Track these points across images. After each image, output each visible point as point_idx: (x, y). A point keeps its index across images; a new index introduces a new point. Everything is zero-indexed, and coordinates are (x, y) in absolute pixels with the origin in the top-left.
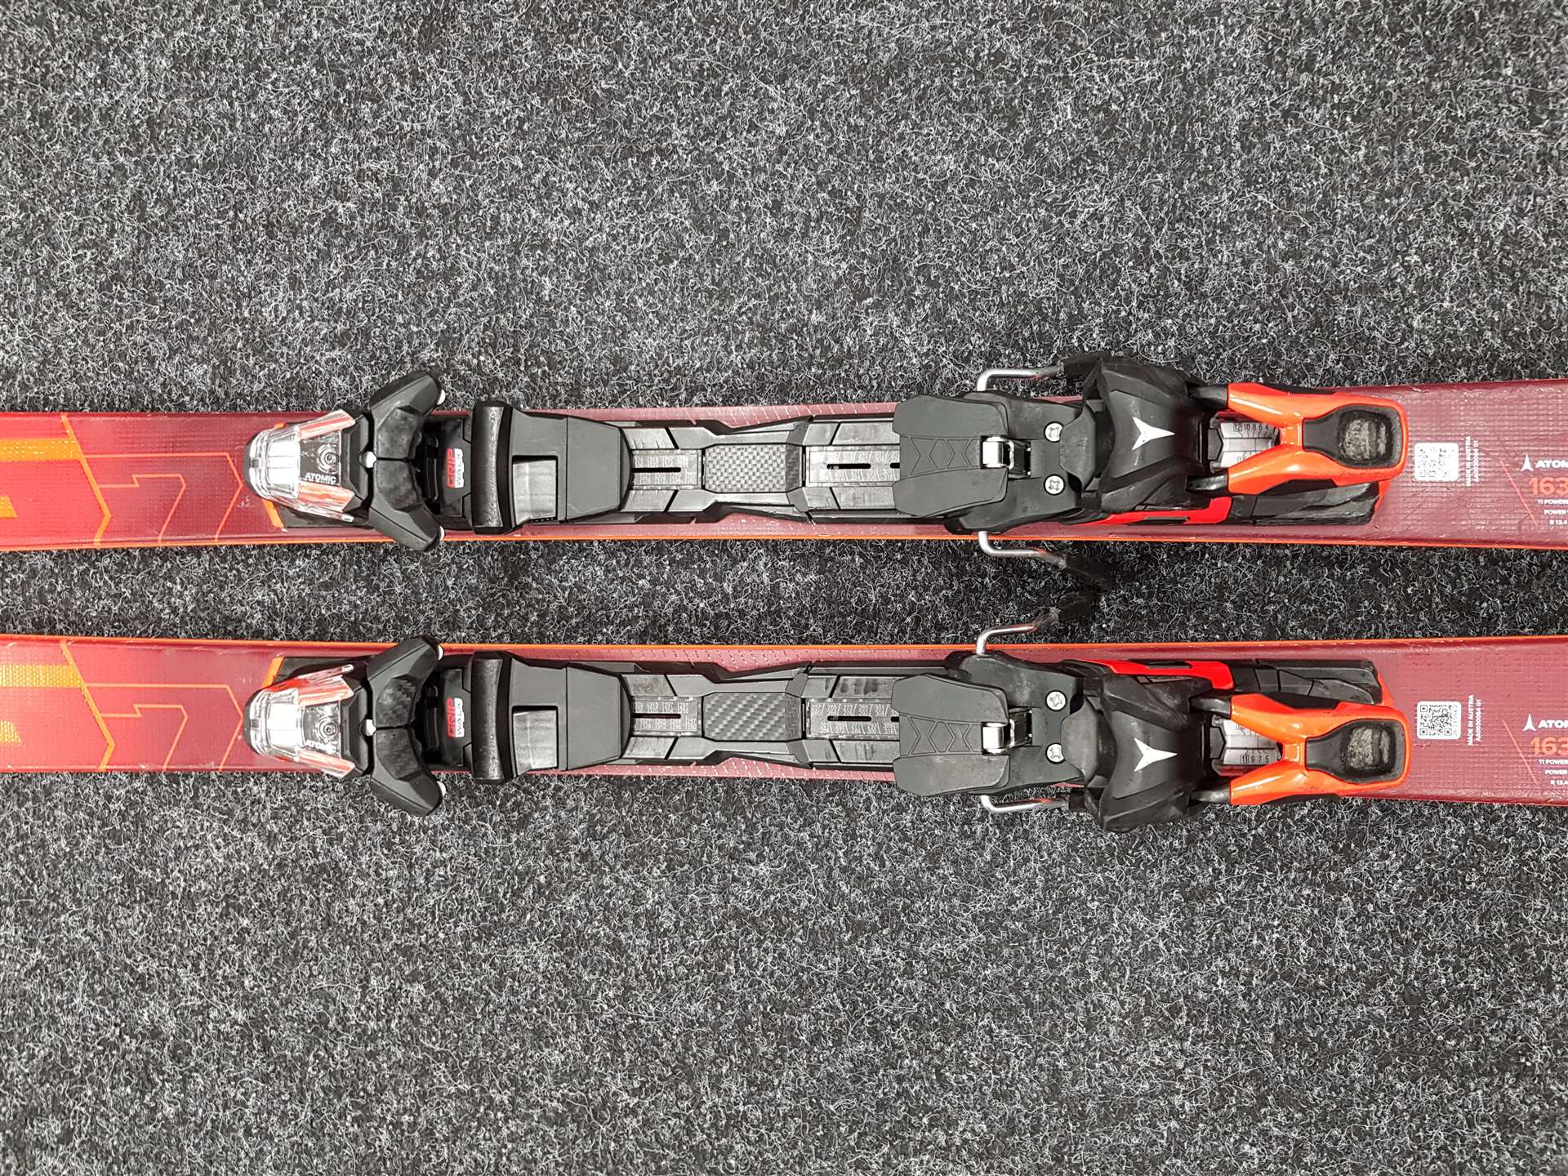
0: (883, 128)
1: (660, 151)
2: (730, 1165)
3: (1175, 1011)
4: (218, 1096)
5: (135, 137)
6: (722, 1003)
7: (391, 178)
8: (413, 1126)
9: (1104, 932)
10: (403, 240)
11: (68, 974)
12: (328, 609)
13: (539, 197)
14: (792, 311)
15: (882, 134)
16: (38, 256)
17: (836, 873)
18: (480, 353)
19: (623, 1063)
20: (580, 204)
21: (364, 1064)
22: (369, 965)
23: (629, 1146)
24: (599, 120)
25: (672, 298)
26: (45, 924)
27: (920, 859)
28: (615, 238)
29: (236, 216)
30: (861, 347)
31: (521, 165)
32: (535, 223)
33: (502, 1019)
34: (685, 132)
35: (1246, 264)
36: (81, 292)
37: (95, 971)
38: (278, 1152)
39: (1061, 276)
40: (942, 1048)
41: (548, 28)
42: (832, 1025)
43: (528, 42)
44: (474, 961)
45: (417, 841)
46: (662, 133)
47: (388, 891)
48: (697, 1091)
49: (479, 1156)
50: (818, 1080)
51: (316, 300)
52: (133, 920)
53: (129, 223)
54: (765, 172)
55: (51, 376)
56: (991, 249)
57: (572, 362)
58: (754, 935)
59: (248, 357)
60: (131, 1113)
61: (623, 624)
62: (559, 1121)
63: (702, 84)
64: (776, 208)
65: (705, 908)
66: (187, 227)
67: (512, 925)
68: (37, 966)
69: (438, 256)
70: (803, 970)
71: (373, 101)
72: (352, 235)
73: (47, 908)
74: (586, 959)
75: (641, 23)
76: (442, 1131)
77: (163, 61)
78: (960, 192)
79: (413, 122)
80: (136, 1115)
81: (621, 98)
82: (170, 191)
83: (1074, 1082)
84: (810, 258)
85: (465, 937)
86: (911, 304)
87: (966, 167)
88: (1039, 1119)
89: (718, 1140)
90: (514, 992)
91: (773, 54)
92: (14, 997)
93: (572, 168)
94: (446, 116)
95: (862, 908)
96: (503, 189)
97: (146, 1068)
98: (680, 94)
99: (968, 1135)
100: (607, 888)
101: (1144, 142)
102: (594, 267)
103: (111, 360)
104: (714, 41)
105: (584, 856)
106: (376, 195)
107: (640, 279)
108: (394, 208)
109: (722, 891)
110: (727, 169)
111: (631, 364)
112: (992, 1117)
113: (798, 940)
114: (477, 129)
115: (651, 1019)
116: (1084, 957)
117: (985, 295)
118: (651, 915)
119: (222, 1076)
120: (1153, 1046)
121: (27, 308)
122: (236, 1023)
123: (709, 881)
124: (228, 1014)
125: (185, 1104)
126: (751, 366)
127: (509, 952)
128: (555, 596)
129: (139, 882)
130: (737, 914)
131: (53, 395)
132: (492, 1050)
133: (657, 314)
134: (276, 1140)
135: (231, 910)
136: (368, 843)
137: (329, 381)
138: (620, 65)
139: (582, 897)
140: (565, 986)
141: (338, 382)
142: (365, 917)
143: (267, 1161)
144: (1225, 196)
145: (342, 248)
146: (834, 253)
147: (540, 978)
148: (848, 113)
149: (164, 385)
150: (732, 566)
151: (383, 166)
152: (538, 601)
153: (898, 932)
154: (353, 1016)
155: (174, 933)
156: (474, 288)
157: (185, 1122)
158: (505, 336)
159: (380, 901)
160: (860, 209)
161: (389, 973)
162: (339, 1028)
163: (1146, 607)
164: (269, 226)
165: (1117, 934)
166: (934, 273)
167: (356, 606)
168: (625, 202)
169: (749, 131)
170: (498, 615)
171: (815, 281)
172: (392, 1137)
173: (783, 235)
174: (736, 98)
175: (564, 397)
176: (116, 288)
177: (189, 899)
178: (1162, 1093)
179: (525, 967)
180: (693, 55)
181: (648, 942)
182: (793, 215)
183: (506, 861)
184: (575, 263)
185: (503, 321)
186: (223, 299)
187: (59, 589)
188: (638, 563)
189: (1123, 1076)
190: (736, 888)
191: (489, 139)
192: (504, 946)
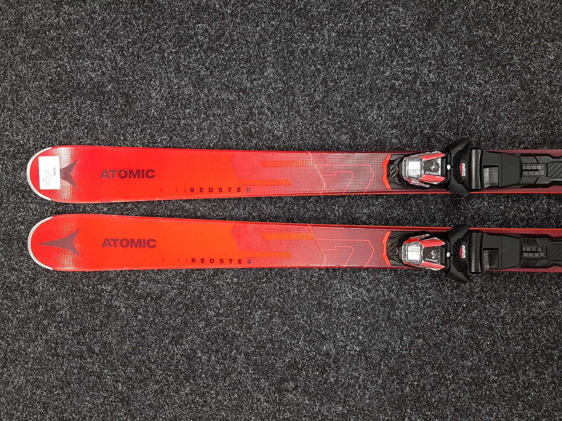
1: (509, 64)
2: (529, 399)
4: (349, 375)
5: (324, 59)
6: (527, 346)
7: (415, 72)
8: (418, 386)
10: (419, 94)
11: (297, 334)
12: (389, 215)
13: (467, 79)
14: (556, 117)
16: (289, 99)
18: (445, 131)
19: (492, 366)
20: (481, 82)
21: (401, 365)
22: (403, 333)
23: (494, 393)
24: (488, 54)
25: (513, 113)
26: (289, 318)
28: (493, 93)
29: (359, 85)
31: (461, 69)
32: (465, 88)
33: (450, 351)
34: (518, 58)
36: (304, 111)
37: (307, 333)
38: (370, 393)
41: (471, 23)
43: (464, 28)
44: (441, 332)
45: (420, 292)
46: (510, 58)
47: (410, 309)
48: (518, 375)
49: (441, 396)
51: (387, 114)
52: (320, 316)
53: (321, 88)
54: (546, 71)
55: (293, 139)
57: (477, 134)
58: (539, 324)
59: (362, 132)
60: (319, 380)
61: (494, 221)
62: (469, 384)
63: (524, 43)
64: (550, 83)
65: (522, 315)
66: (341, 89)
67: (454, 320)
68: (286, 331)
69: (431, 99)
70: (555, 336)
71: (409, 48)
72: (400, 92)
73: (290, 312)
74: (479, 332)
75: (503, 22)
76: (428, 387)
77: (334, 34)
79: (423, 54)
80: (320, 381)
81: (496, 47)
82: (336, 78)
85: (438, 324)
89: (525, 391)
91: (550, 33)
92: (277, 342)
93: (479, 70)
94: (435, 52)
96: (455, 77)
97: (324, 365)
98: (516, 46)
100: (487, 308)
102: (486, 102)
103: (314, 134)
104: (529, 28)
105: (479, 298)
106: (409, 79)
107: (502, 106)
108: (416, 83)
109: (528, 310)
110: (533, 70)
111: (498, 134)
113: (554, 326)
114: (446, 57)
115: (502, 352)
118: (503, 318)
119: (351, 369)
121: (285, 116)
122: (356, 351)
123: (524, 307)
124: (354, 348)
125: (338, 378)
126: (541, 136)
127: (452, 329)
128: (470, 212)
129: (322, 304)
130: (533, 318)
131: (294, 145)
132: (446, 361)
133: (508, 118)
134: (370, 390)
135: (354, 314)
136: (403, 293)
137: (391, 140)
138: (496, 36)
139: (479, 311)
140: (472, 340)
141: (394, 141)
142: (402, 317)
143: (367, 396)
145: (396, 96)
147: (463, 338)
149: (332, 142)
150: (533, 202)
151: (412, 69)
152: (464, 213)
154: (397, 349)
155: (335, 321)
156: (443, 109)
157: (337, 384)
158: (454, 125)
159: (407, 311)
161: (410, 335)
162: (392, 353)
164: (371, 89)
167: (399, 215)
168: (497, 81)
169: (541, 58)
170: (449, 218)
172: (410, 389)
173: (552, 92)
174: (536, 47)
176: (317, 110)
177: (340, 310)
179: (458, 334)
180: (521, 33)
181: (502, 327)
182: (556, 86)
183: (452, 299)
184: (479, 101)
185: (453, 120)
186: (354, 113)
187: (295, 208)
188: (500, 201)
190: (533, 309)
191: (450, 60)
192: (451, 327)
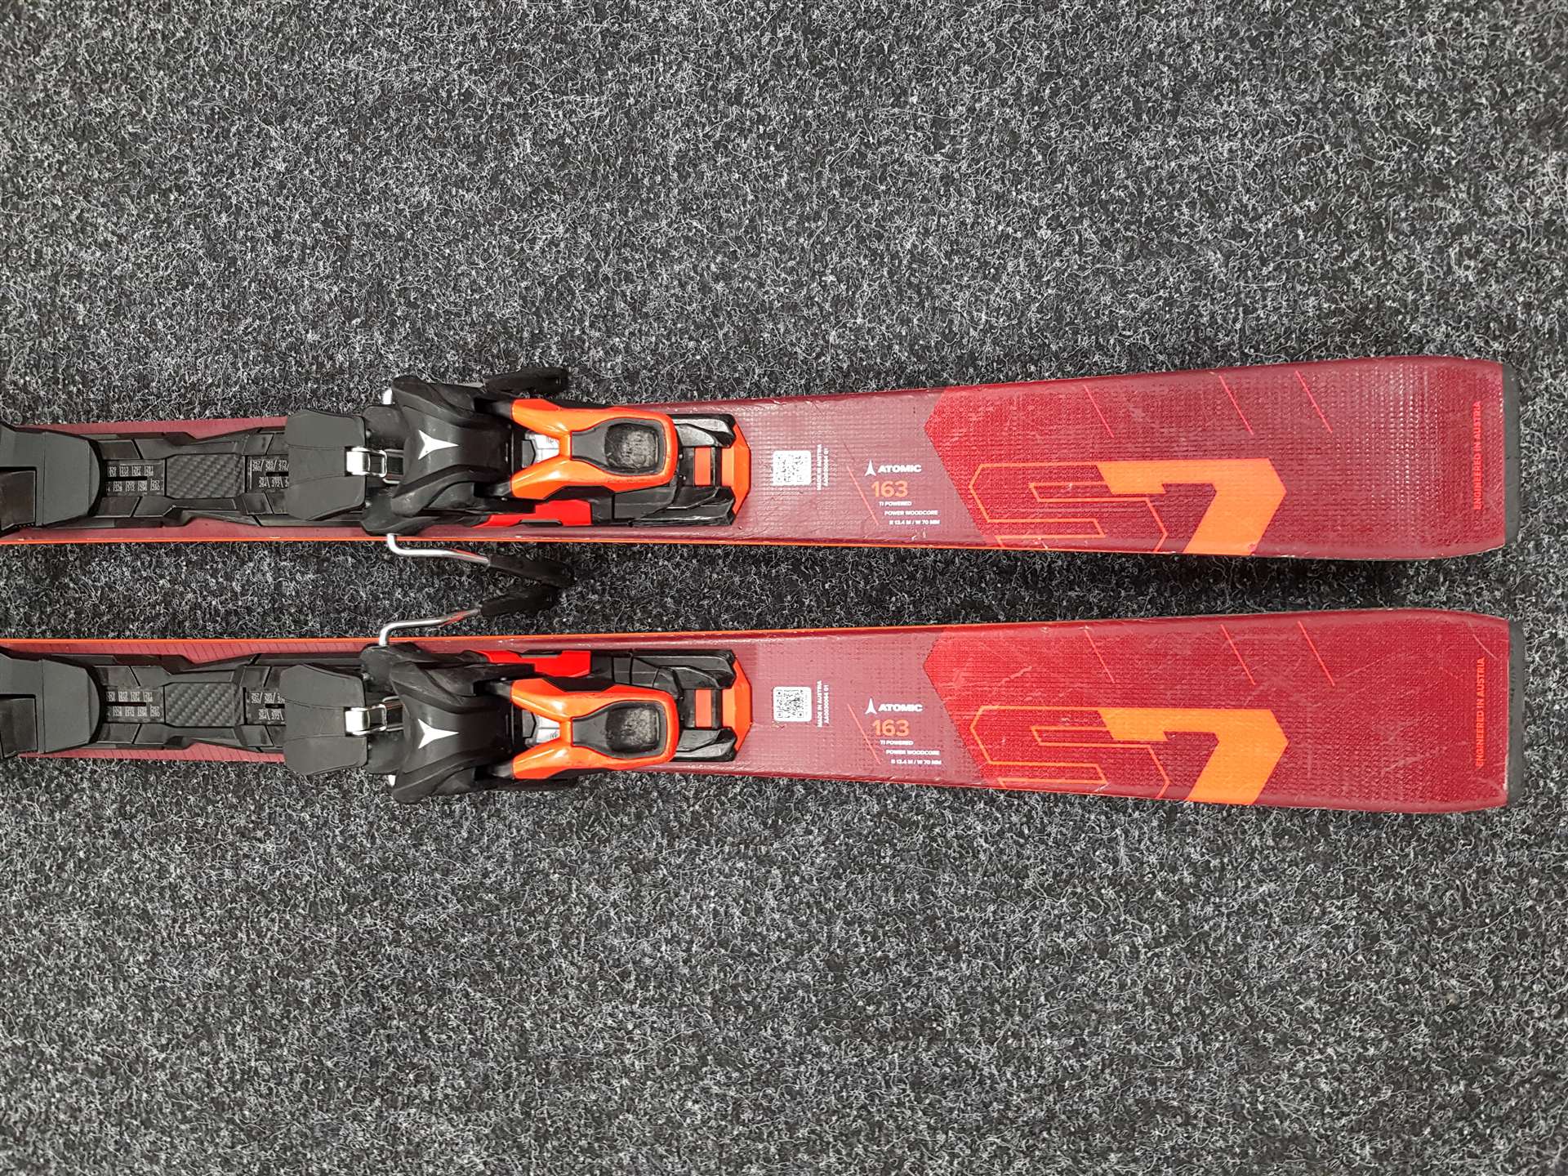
0: (368, 163)
1: (178, 188)
2: (244, 1115)
3: (625, 975)
6: (236, 968)
9: (564, 903)
13: (76, 232)
14: (291, 331)
15: (368, 169)
17: (334, 850)
18: (26, 374)
19: (153, 1022)
20: (110, 237)
23: (159, 1097)
24: (126, 161)
25: (188, 321)
27: (407, 836)
28: (139, 266)
30: (351, 363)
31: (60, 204)
32: (72, 256)
33: (50, 980)
34: (199, 169)
35: (682, 286)
39: (523, 298)
40: (426, 1010)
41: (83, 78)
42: (331, 989)
43: (66, 92)
44: (27, 927)
46: (180, 171)
48: (215, 1048)
49: (31, 1105)
50: (320, 1039)
54: (268, 204)
56: (463, 274)
57: (102, 380)
58: (263, 906)
61: (147, 620)
62: (99, 1073)
63: (214, 127)
64: (276, 237)
65: (220, 882)
67: (57, 895)
70: (305, 938)
74: (119, 927)
75: (162, 73)
78: (435, 221)
81: (145, 141)
83: (540, 1042)
84: (307, 282)
85: (19, 905)
86: (393, 324)
87: (440, 197)
88: (510, 1076)
89: (235, 1092)
90: (61, 957)
91: (274, 97)
93: (104, 205)
95: (356, 882)
96: (46, 226)
98: (195, 136)
99: (449, 1091)
100: (136, 863)
101: (594, 172)
102: (122, 293)
104: (223, 88)
105: (116, 834)
107: (160, 303)
109: (236, 867)
110: (234, 202)
111: (153, 381)
112: (471, 1074)
113: (301, 911)
114: (24, 172)
115: (175, 982)
116: (547, 925)
117: (458, 315)
118: (174, 888)
120: (607, 1008)
123: (223, 857)
126: (256, 382)
127: (55, 920)
128: (89, 595)
130: (248, 888)
132: (43, 1008)
133: (175, 335)
138: (144, 112)
139: (115, 871)
140: (103, 951)
144: (664, 222)
146: (328, 277)
147: (81, 943)
148: (338, 150)
150: (241, 566)
152: (75, 599)
153: (387, 904)
156: (21, 316)
158: (46, 358)
160: (350, 237)
163: (599, 603)
165: (575, 905)
166: (413, 295)
168: (148, 234)
169: (253, 168)
170: (42, 612)
171: (310, 303)
174: (241, 138)
175: (96, 412)
178: (616, 1051)
179: (69, 933)
180: (207, 100)
181: (172, 913)
182: (291, 244)
183: (51, 837)
184: (105, 289)
185: (45, 345)
188: (159, 564)
189: (581, 1037)
190: (246, 864)
191: (33, 181)
192: (51, 913)
